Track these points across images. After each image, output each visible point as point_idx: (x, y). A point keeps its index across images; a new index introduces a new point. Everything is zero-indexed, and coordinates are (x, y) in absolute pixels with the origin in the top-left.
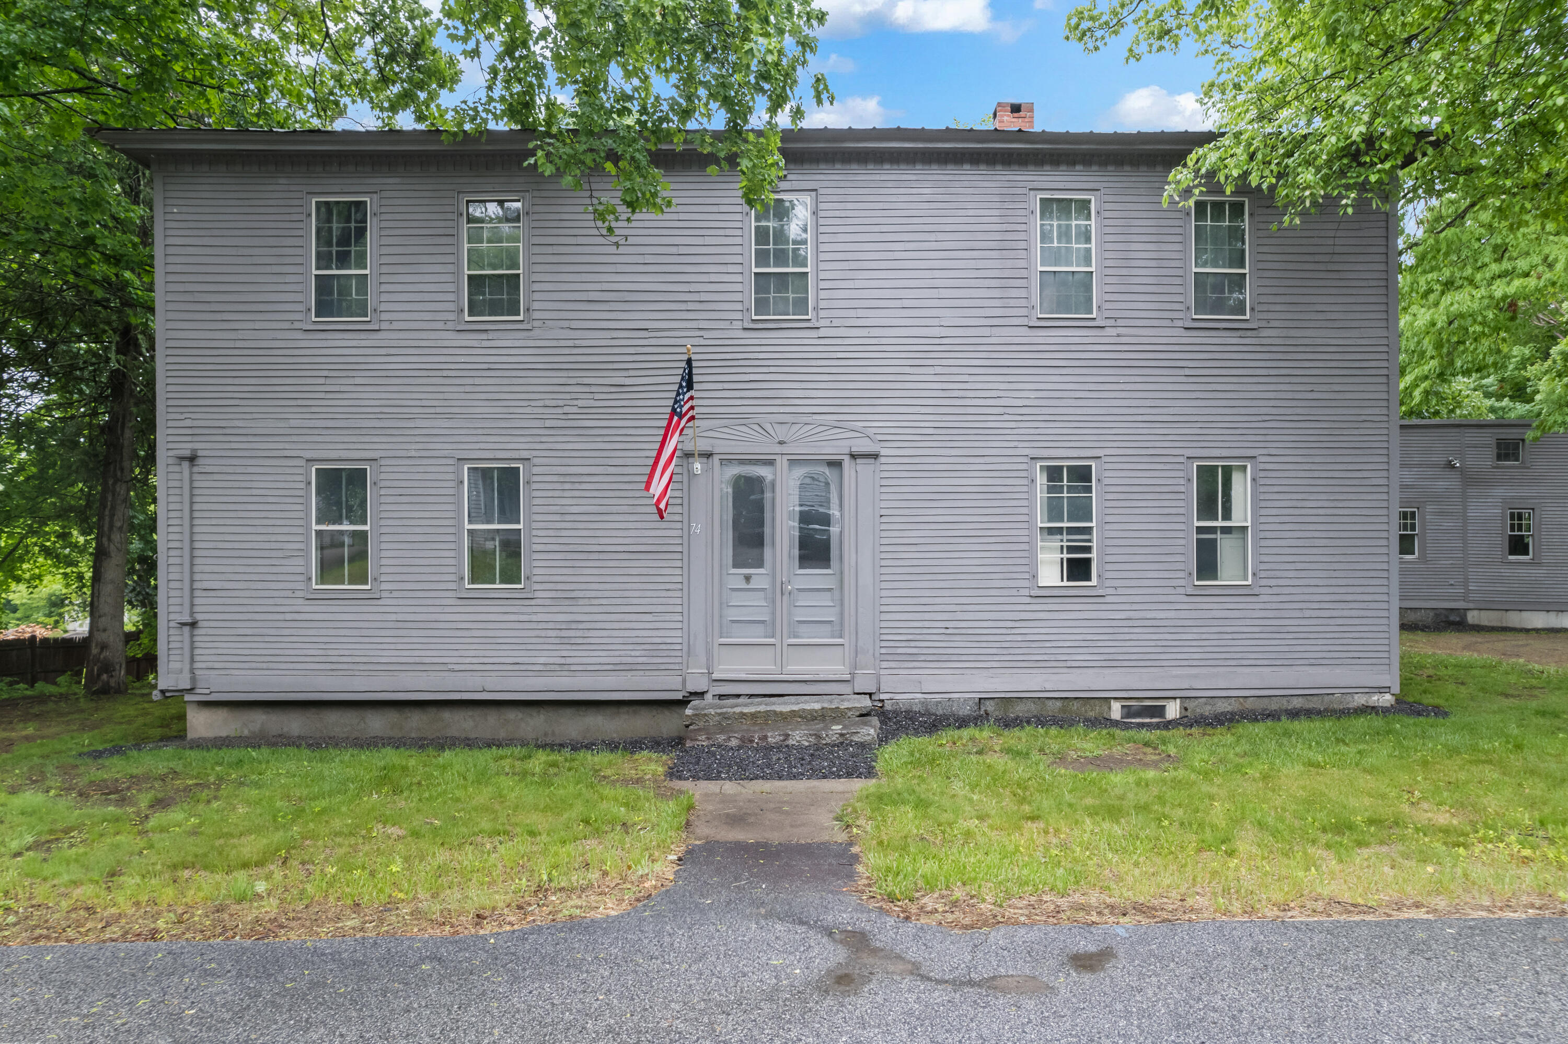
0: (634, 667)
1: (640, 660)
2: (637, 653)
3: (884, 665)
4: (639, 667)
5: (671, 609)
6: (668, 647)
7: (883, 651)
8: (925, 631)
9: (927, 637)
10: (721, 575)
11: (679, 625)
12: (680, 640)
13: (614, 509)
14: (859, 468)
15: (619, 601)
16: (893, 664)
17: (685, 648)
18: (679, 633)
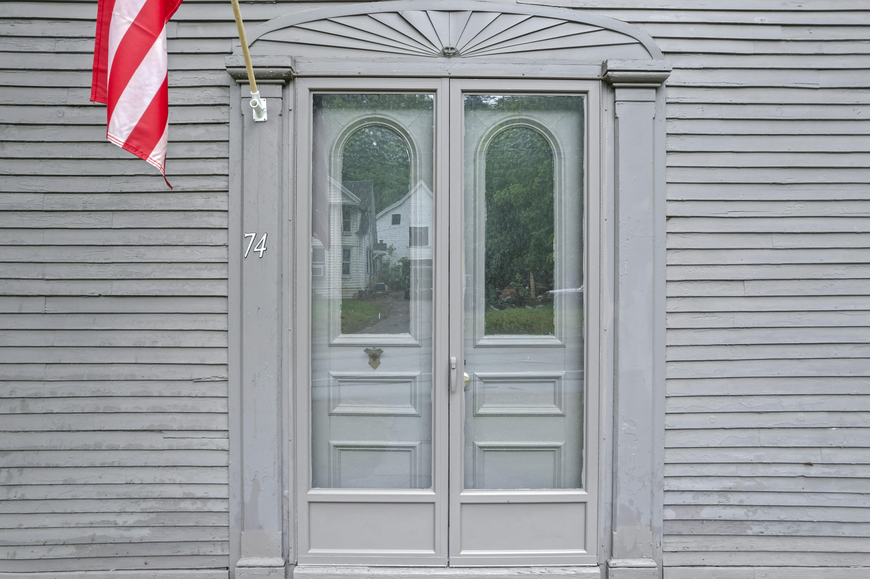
0: (122, 550)
1: (137, 534)
2: (131, 520)
3: (674, 543)
4: (133, 550)
5: (203, 422)
6: (199, 505)
7: (670, 514)
8: (762, 471)
9: (767, 484)
10: (314, 348)
11: (221, 459)
12: (223, 492)
13: (78, 202)
14: (621, 109)
15: (90, 405)
16: (692, 543)
17: (235, 510)
18: (221, 476)
